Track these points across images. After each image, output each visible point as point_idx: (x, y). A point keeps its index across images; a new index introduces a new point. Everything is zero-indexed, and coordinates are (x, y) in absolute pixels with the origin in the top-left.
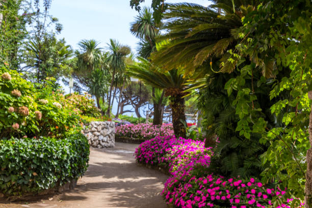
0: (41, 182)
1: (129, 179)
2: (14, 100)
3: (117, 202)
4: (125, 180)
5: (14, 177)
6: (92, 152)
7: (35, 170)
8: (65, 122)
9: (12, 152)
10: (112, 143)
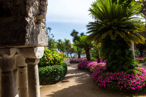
0: (56, 78)
1: (78, 74)
2: (46, 55)
3: (78, 82)
4: (77, 74)
5: (48, 77)
6: (68, 67)
7: (54, 75)
8: (60, 60)
9: (47, 70)
10: (69, 64)
